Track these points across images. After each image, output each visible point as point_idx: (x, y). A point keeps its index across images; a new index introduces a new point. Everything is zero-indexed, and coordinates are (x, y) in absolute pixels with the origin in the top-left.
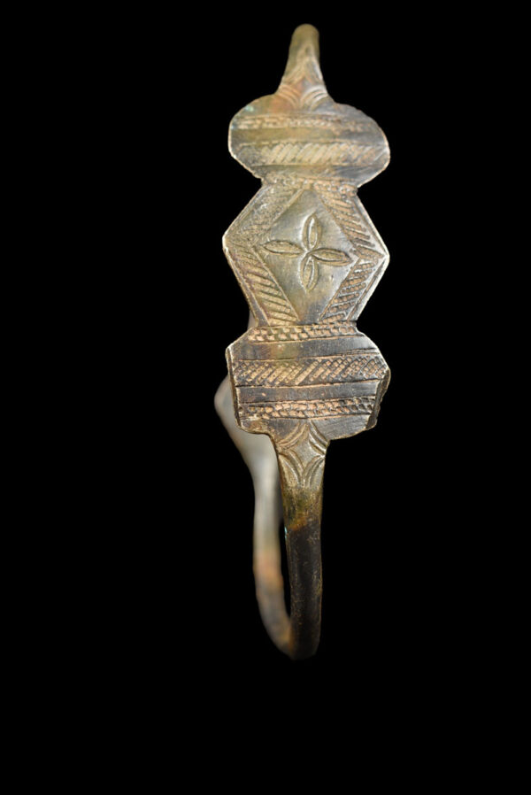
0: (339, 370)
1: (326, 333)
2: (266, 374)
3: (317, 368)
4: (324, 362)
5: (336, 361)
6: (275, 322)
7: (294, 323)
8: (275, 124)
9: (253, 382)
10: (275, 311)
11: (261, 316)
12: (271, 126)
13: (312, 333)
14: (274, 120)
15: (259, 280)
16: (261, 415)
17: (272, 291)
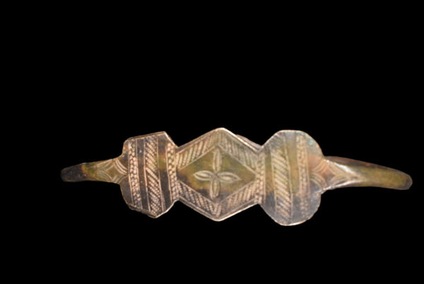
0: (154, 191)
1: (173, 185)
2: (151, 152)
3: (154, 179)
4: (158, 183)
5: (159, 189)
6: (178, 157)
7: (177, 168)
8: (300, 158)
9: (147, 146)
10: (183, 157)
11: (180, 150)
12: (298, 155)
13: (172, 177)
14: (303, 157)
15: (200, 148)
16: (131, 150)
17: (194, 155)
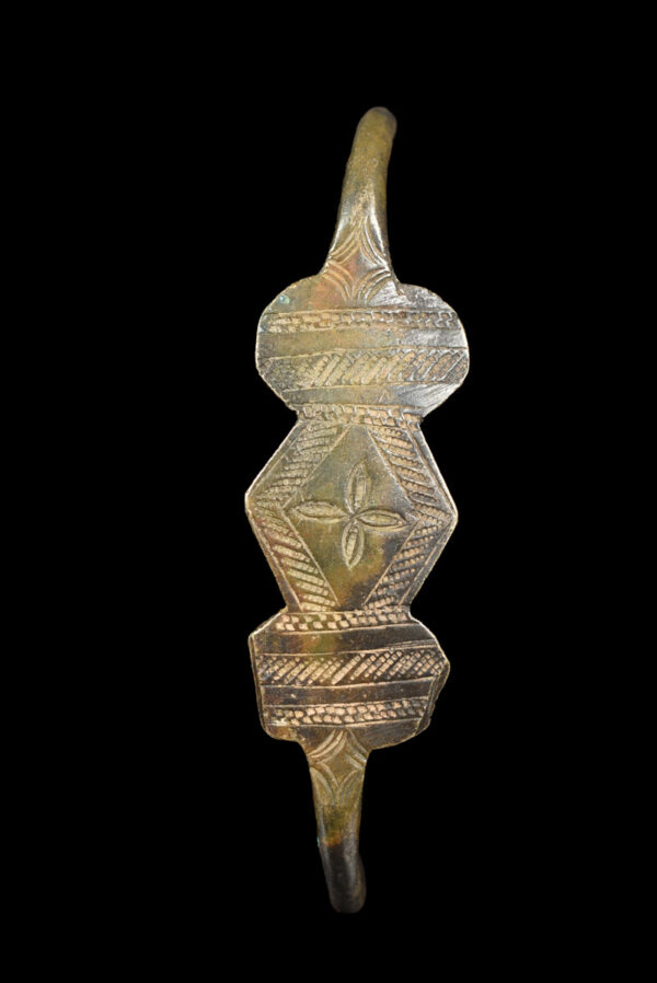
0: (386, 666)
1: (373, 620)
2: (296, 671)
3: (359, 664)
4: (368, 656)
5: (382, 655)
6: (309, 607)
7: (334, 609)
8: (317, 325)
9: (281, 681)
10: (309, 593)
11: (293, 600)
12: (312, 328)
13: (354, 621)
14: (317, 319)
15: (289, 553)
16: (289, 719)
17: (305, 568)
